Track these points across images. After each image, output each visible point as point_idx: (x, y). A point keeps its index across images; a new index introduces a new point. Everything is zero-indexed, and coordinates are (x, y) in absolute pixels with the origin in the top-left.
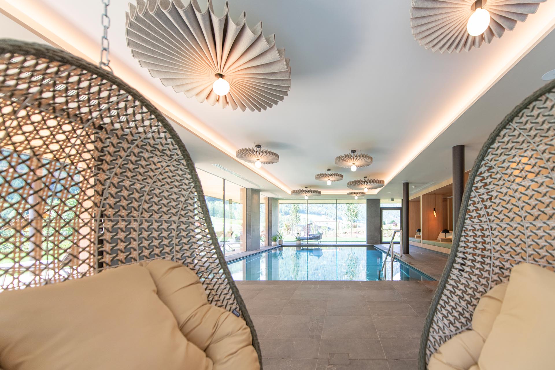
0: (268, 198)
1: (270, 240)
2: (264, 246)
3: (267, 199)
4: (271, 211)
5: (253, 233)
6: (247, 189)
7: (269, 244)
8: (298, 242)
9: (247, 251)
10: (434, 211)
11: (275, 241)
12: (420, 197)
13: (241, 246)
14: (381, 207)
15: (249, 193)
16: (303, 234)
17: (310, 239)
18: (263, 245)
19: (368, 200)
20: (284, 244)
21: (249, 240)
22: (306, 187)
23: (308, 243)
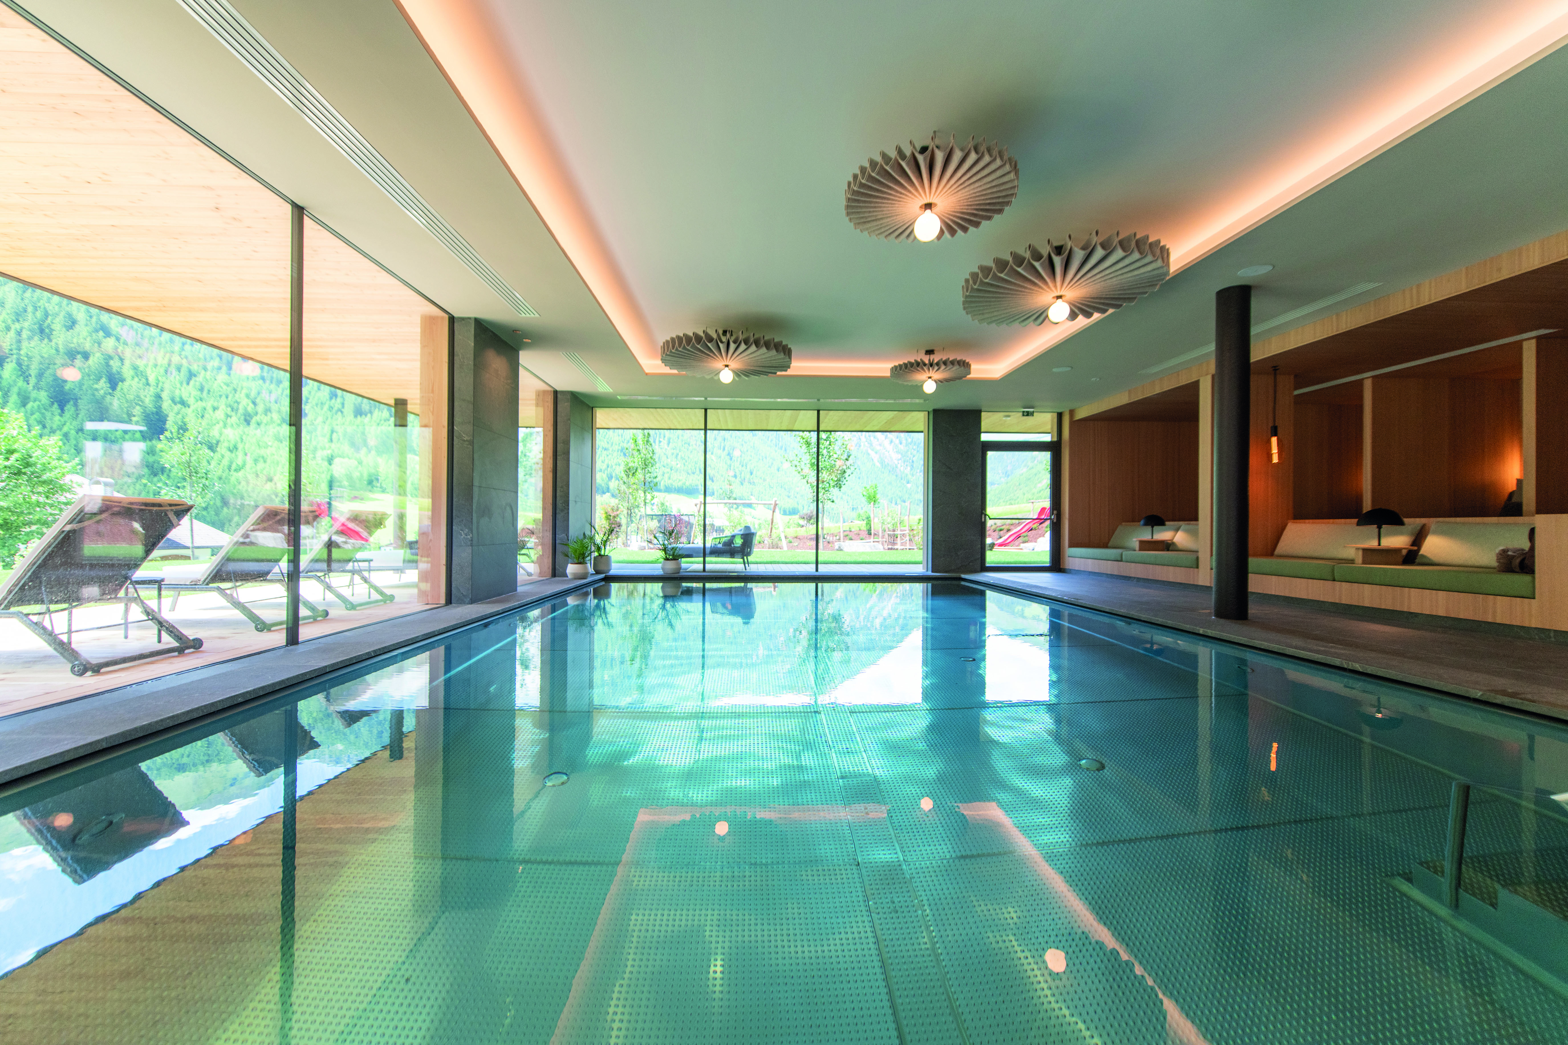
0: (556, 393)
1: (559, 557)
2: (535, 578)
3: (550, 399)
4: (567, 443)
5: (484, 521)
6: (452, 320)
7: (556, 572)
8: (671, 565)
9: (449, 601)
11: (581, 559)
13: (424, 577)
14: (983, 439)
15: (467, 339)
17: (715, 552)
18: (529, 574)
19: (933, 414)
20: (615, 570)
21: (462, 555)
23: (708, 567)
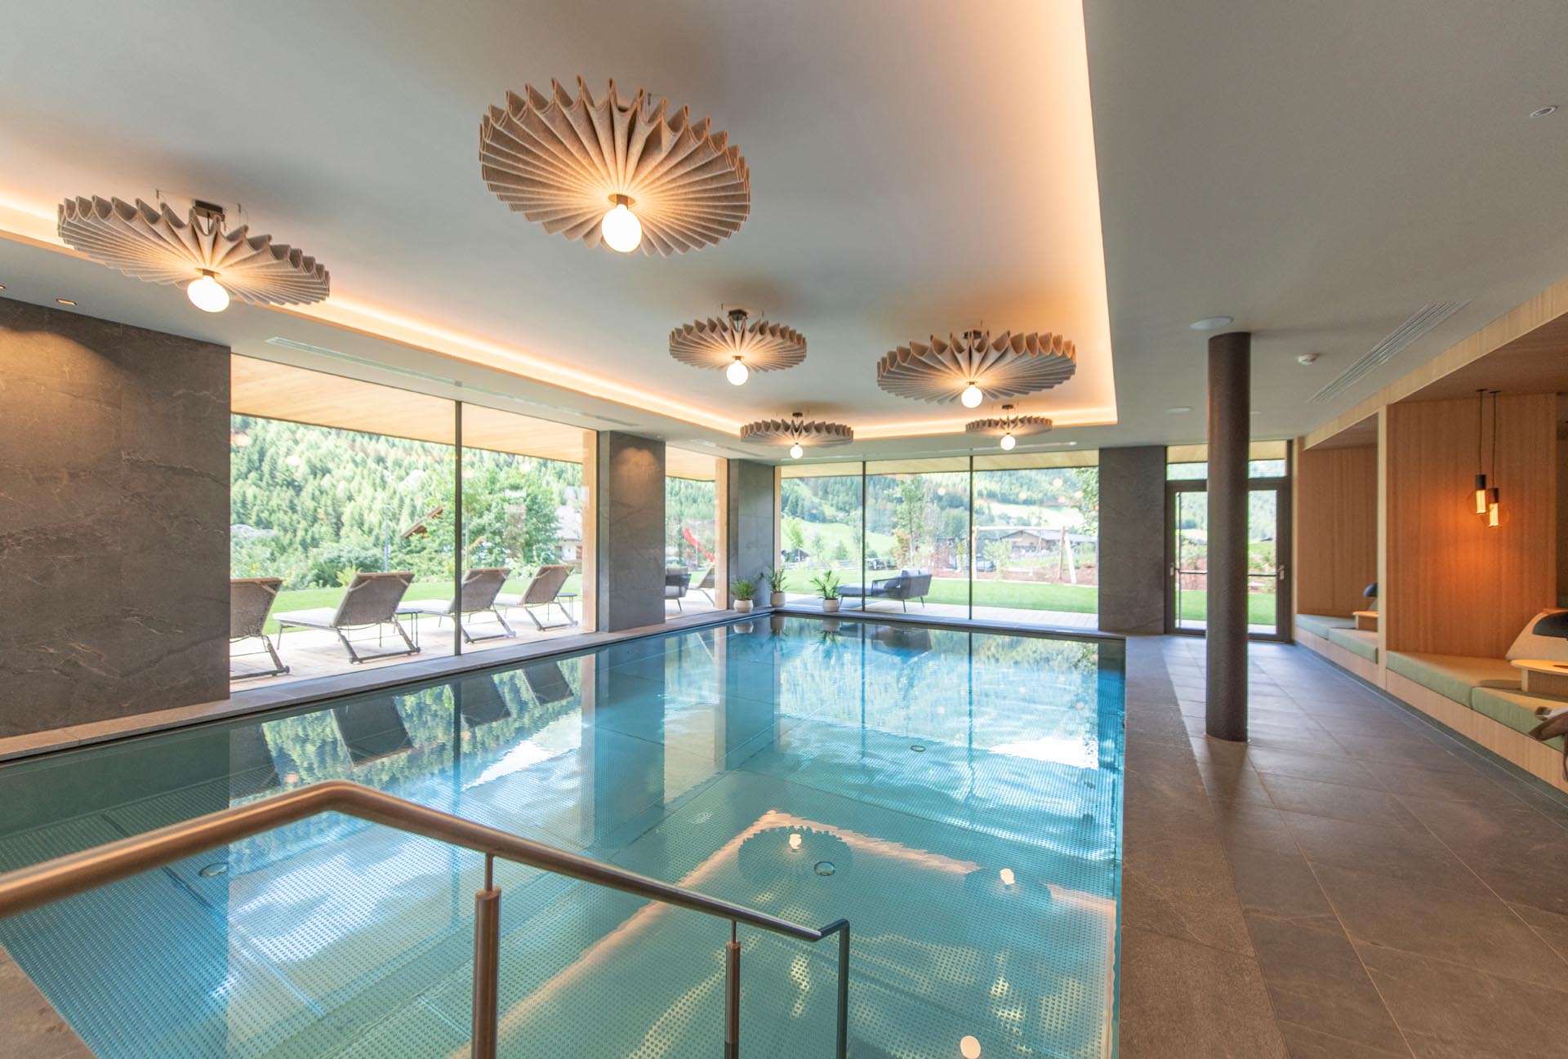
0: (728, 460)
3: (724, 465)
5: (624, 573)
6: (598, 433)
8: (829, 604)
9: (597, 630)
10: (1481, 496)
11: (745, 596)
12: (1374, 418)
14: (1169, 478)
15: (605, 444)
16: (850, 577)
17: (875, 593)
19: (1103, 452)
20: (787, 607)
22: (797, 415)
23: (867, 607)
